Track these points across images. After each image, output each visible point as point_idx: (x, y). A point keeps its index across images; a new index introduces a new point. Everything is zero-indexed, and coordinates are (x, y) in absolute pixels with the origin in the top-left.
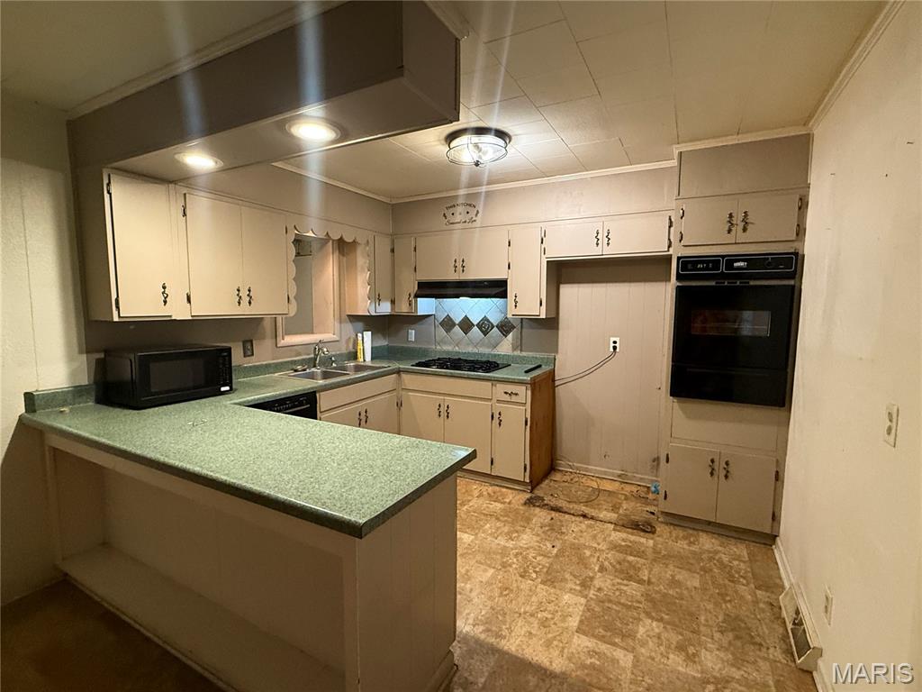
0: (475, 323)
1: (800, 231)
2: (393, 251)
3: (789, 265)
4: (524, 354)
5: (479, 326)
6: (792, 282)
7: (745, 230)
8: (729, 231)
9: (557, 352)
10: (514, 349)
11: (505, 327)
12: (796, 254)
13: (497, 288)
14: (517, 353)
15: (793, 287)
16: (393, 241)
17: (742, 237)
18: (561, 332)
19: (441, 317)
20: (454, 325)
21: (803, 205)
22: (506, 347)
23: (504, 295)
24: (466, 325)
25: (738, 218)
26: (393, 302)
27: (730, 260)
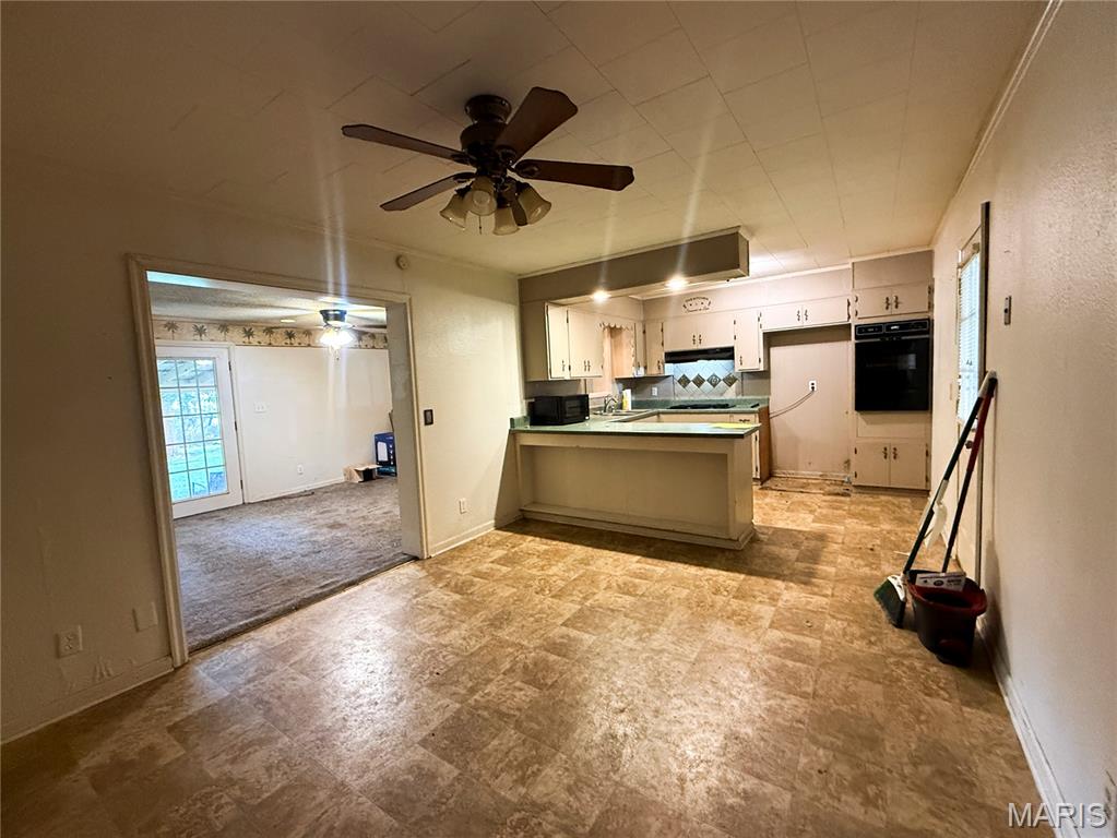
0: (706, 378)
1: (931, 306)
2: (644, 332)
3: (925, 326)
4: (744, 398)
5: (710, 381)
6: (927, 336)
7: (897, 307)
8: (887, 308)
9: (770, 394)
10: (737, 395)
11: (730, 381)
12: (929, 319)
13: (727, 353)
14: (740, 397)
15: (928, 339)
16: (644, 326)
17: (895, 311)
18: (772, 380)
19: (678, 377)
20: (689, 381)
21: (931, 291)
22: (730, 394)
23: (732, 357)
24: (699, 381)
25: (892, 300)
26: (646, 368)
27: (889, 324)
